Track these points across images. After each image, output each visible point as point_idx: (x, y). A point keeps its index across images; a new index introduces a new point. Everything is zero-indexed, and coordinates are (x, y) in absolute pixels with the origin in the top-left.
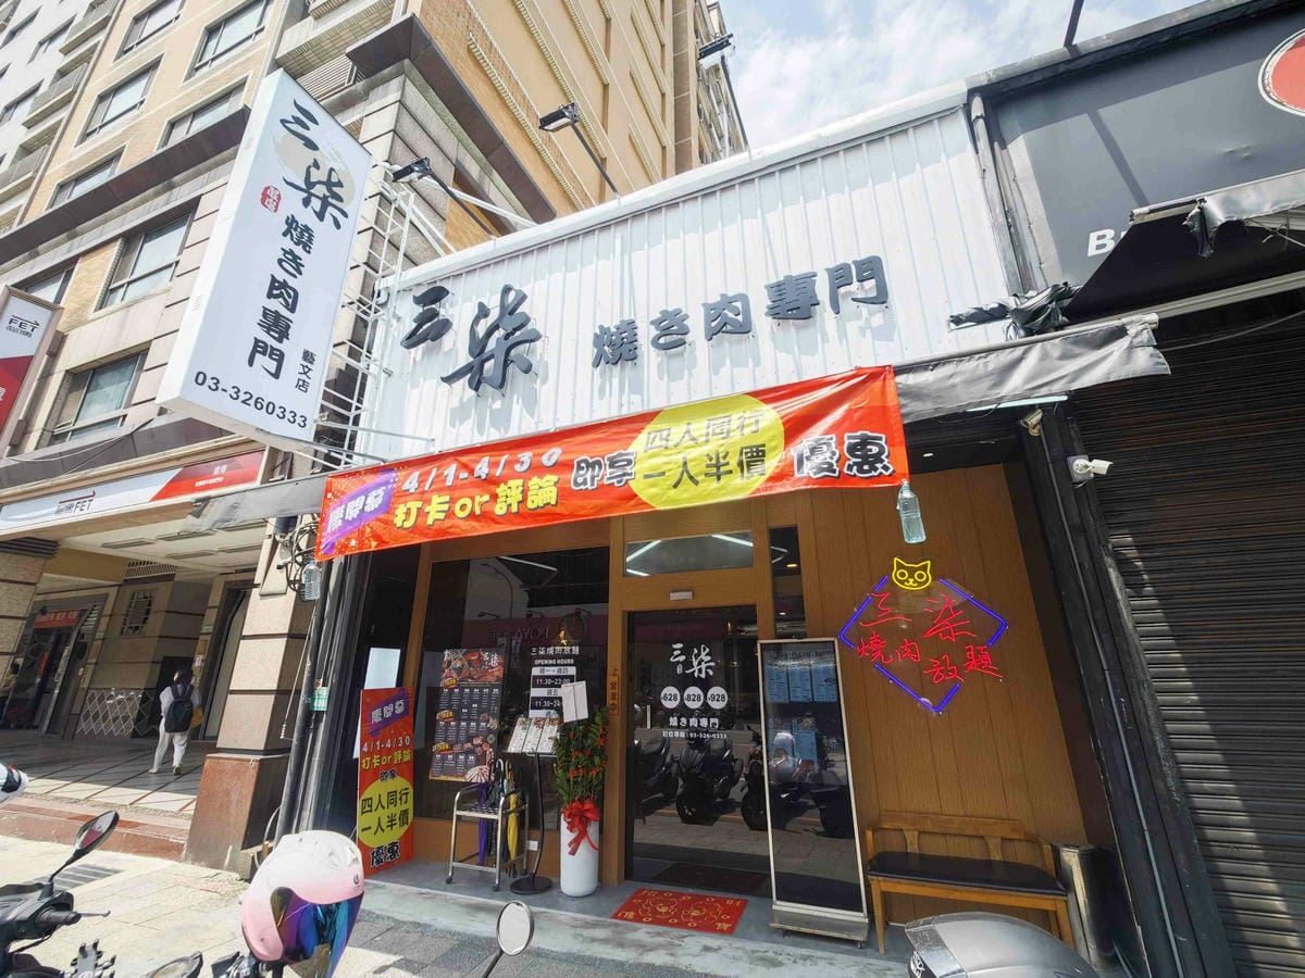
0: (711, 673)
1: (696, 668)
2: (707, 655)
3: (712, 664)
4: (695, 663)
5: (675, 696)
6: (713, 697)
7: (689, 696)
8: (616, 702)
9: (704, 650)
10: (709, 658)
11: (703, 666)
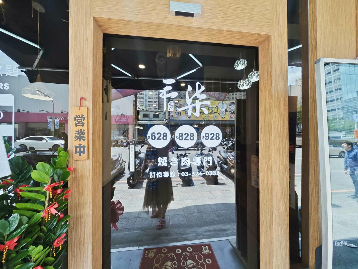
0: (206, 111)
1: (190, 107)
2: (203, 92)
3: (208, 103)
4: (189, 101)
5: (165, 135)
6: (207, 136)
7: (181, 135)
8: (84, 143)
9: (200, 87)
10: (204, 96)
11: (198, 104)
